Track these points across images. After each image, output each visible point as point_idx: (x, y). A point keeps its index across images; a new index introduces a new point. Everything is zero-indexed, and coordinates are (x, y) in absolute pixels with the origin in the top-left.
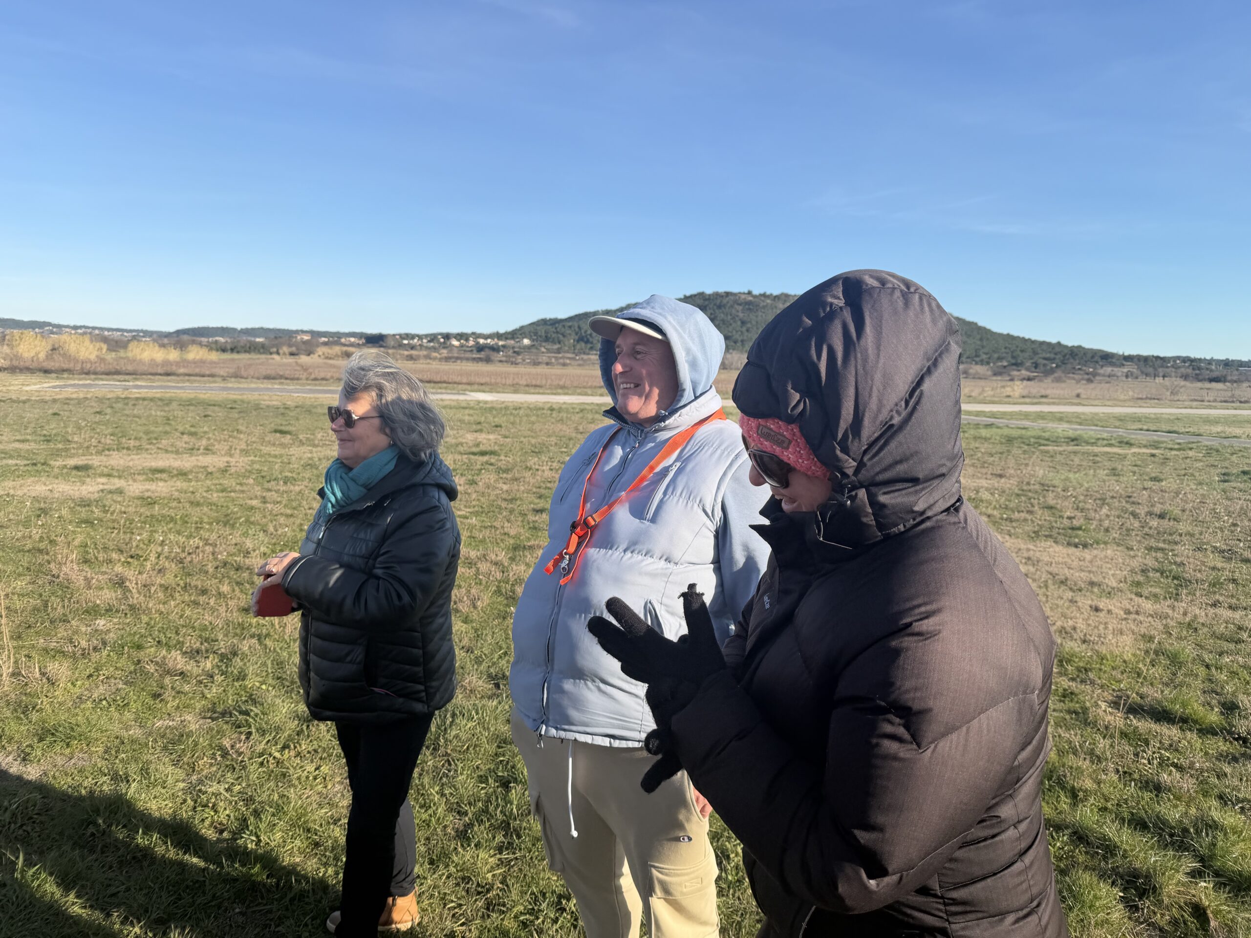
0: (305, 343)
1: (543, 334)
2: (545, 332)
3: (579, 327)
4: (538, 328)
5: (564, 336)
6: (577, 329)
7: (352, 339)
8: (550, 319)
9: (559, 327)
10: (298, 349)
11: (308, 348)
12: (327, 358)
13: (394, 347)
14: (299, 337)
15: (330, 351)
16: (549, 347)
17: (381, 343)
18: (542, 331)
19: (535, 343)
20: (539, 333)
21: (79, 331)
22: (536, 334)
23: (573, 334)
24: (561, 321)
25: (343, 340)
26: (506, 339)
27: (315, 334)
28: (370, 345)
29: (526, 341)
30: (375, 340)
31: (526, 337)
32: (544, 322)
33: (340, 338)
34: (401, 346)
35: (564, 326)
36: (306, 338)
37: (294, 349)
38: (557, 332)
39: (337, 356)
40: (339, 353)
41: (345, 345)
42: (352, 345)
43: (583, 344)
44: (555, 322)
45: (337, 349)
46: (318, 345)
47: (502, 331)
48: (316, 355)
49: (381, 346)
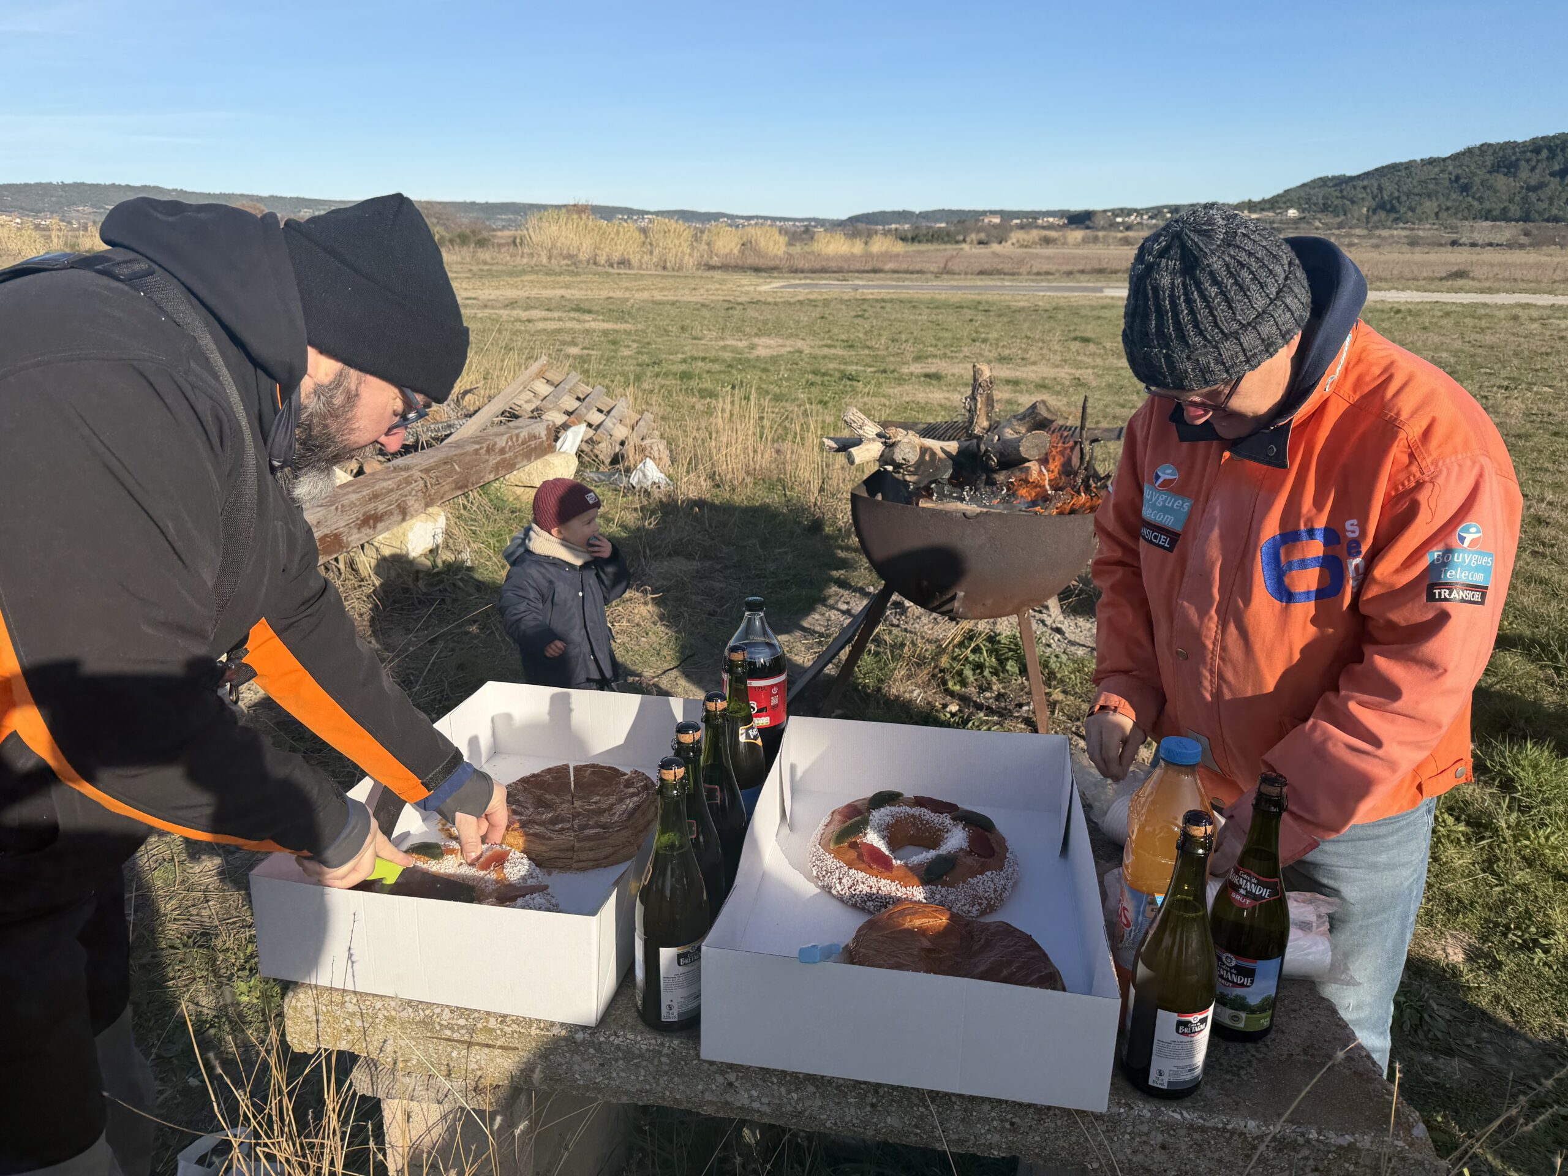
0: (995, 226)
1: (1321, 201)
2: (1324, 198)
3: (1380, 188)
4: (1312, 192)
5: (1353, 202)
6: (1375, 191)
7: (1051, 220)
8: (1334, 178)
9: (1347, 188)
10: (988, 236)
11: (999, 234)
12: (1022, 246)
13: (1103, 228)
14: (986, 220)
15: (1026, 237)
16: (1326, 220)
17: (1088, 223)
18: (1318, 196)
19: (1306, 214)
20: (1314, 199)
21: (753, 222)
22: (1308, 200)
23: (1370, 198)
24: (1352, 179)
25: (1040, 221)
26: (1263, 210)
27: (1006, 215)
28: (1073, 226)
29: (1292, 213)
30: (1080, 219)
31: (1291, 207)
32: (1323, 182)
33: (1036, 219)
34: (1113, 226)
35: (1355, 187)
36: (997, 220)
37: (982, 236)
38: (1343, 197)
39: (1034, 243)
40: (1037, 239)
41: (1043, 228)
42: (1051, 227)
43: (1382, 214)
44: (1341, 182)
45: (1035, 234)
46: (1011, 229)
47: (1256, 198)
48: (1009, 242)
49: (1088, 228)
